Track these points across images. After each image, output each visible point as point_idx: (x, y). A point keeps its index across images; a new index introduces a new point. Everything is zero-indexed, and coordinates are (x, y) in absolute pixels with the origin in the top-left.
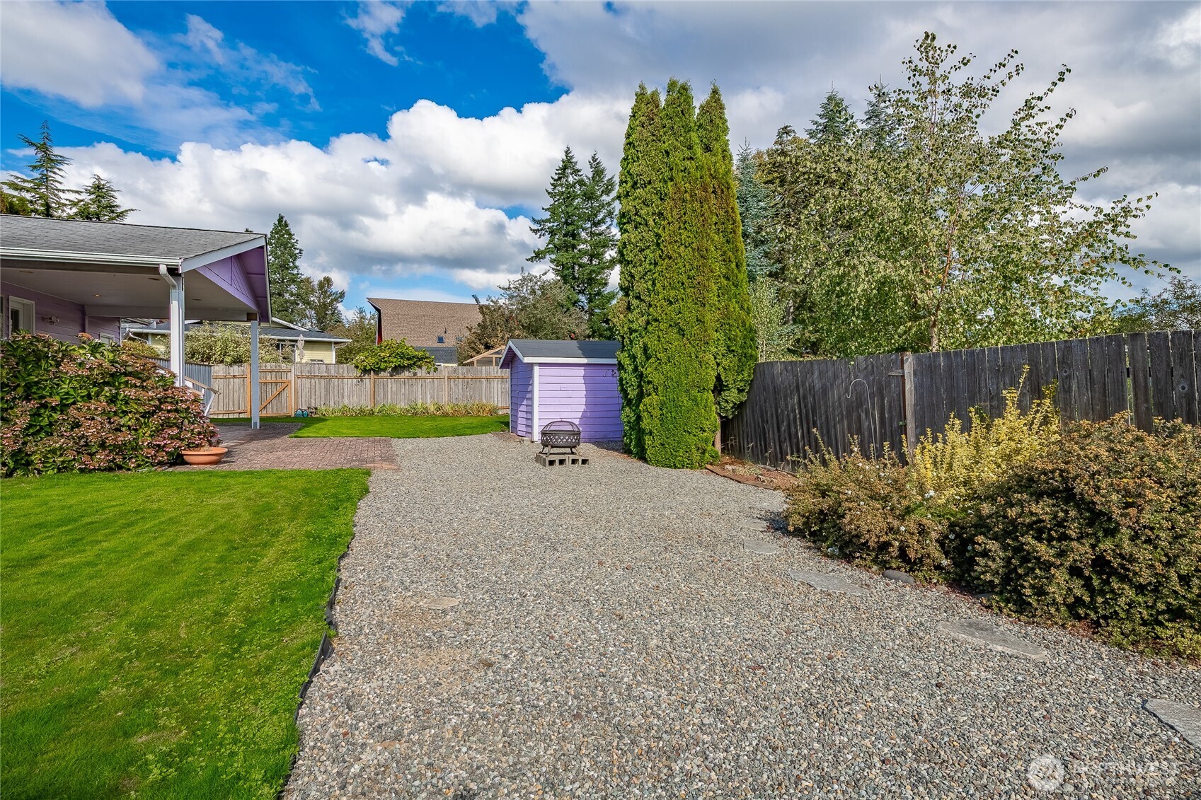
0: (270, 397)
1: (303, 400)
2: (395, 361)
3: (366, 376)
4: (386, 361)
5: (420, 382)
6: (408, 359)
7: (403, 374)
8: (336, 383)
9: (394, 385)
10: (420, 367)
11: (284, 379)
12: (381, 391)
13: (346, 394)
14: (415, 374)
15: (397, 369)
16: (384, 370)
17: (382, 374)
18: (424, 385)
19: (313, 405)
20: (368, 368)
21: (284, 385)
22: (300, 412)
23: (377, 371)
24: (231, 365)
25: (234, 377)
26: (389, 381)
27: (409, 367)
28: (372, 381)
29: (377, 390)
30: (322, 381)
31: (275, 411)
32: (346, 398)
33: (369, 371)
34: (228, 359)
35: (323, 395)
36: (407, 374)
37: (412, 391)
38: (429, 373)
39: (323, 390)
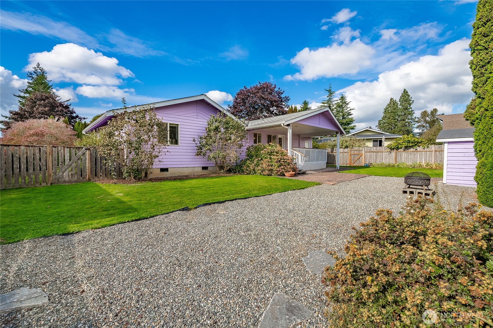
0: (356, 159)
1: (367, 160)
2: (406, 144)
3: (393, 151)
4: (401, 145)
5: (419, 153)
6: (412, 143)
7: (410, 150)
8: (380, 154)
9: (406, 155)
10: (419, 146)
11: (361, 153)
12: (399, 157)
13: (384, 158)
14: (416, 150)
15: (407, 148)
16: (401, 148)
17: (400, 150)
18: (421, 154)
19: (371, 163)
20: (393, 147)
21: (361, 155)
22: (365, 165)
23: (398, 148)
24: (344, 148)
25: (345, 152)
26: (403, 153)
27: (412, 147)
28: (395, 153)
29: (397, 157)
30: (374, 153)
31: (358, 164)
32: (384, 160)
33: (394, 149)
34: (344, 147)
35: (375, 159)
36: (412, 149)
37: (415, 157)
38: (424, 149)
39: (375, 157)
